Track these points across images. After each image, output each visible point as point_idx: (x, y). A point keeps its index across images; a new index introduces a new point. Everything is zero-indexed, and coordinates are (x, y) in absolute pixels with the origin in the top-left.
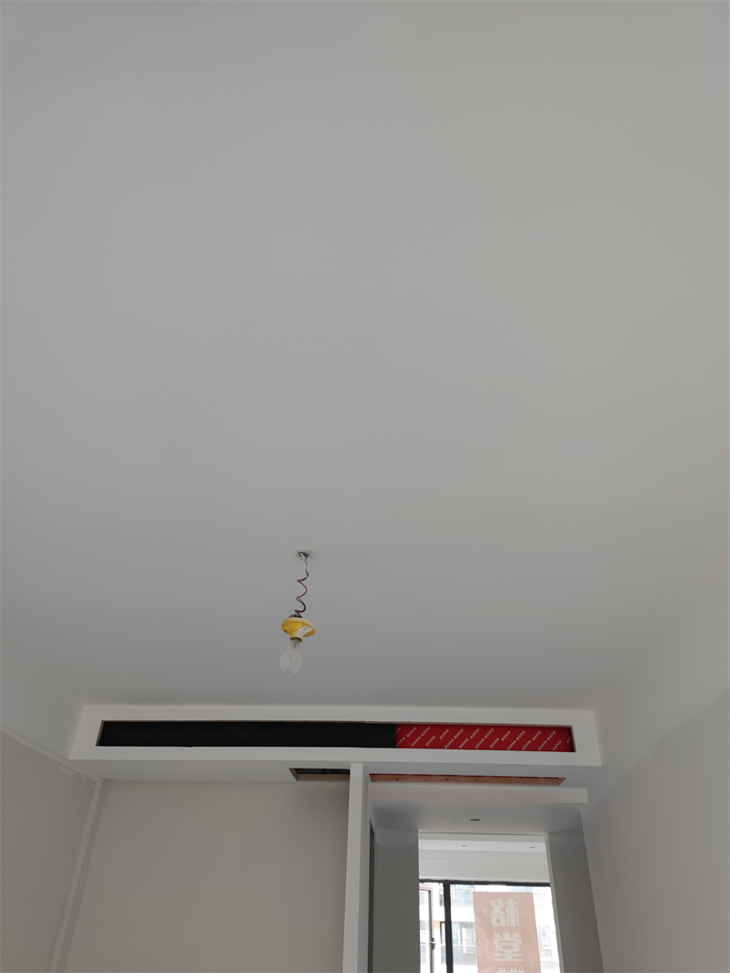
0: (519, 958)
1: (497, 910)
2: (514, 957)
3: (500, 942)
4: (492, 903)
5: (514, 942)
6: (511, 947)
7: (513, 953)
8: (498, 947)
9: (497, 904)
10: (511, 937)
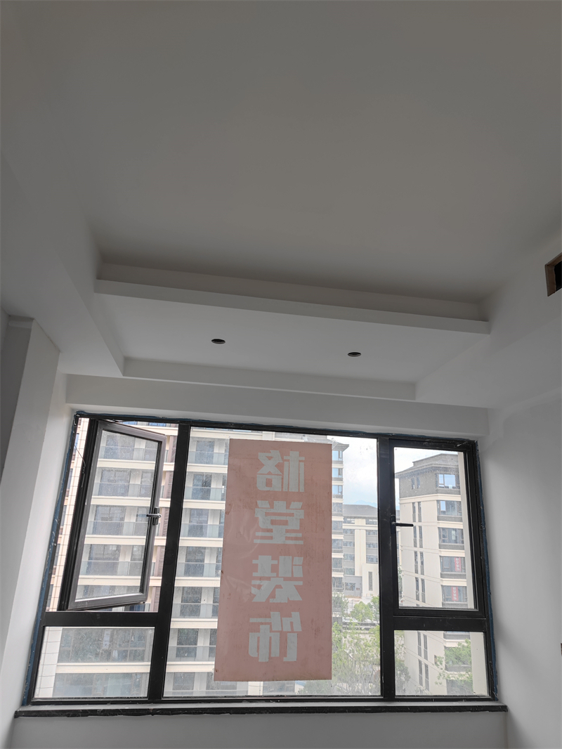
0: (296, 539)
1: (269, 467)
2: (287, 538)
3: (267, 514)
4: (262, 456)
5: (292, 515)
6: (286, 523)
7: (287, 531)
8: (262, 521)
9: (270, 458)
10: (288, 507)
